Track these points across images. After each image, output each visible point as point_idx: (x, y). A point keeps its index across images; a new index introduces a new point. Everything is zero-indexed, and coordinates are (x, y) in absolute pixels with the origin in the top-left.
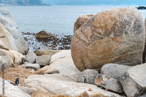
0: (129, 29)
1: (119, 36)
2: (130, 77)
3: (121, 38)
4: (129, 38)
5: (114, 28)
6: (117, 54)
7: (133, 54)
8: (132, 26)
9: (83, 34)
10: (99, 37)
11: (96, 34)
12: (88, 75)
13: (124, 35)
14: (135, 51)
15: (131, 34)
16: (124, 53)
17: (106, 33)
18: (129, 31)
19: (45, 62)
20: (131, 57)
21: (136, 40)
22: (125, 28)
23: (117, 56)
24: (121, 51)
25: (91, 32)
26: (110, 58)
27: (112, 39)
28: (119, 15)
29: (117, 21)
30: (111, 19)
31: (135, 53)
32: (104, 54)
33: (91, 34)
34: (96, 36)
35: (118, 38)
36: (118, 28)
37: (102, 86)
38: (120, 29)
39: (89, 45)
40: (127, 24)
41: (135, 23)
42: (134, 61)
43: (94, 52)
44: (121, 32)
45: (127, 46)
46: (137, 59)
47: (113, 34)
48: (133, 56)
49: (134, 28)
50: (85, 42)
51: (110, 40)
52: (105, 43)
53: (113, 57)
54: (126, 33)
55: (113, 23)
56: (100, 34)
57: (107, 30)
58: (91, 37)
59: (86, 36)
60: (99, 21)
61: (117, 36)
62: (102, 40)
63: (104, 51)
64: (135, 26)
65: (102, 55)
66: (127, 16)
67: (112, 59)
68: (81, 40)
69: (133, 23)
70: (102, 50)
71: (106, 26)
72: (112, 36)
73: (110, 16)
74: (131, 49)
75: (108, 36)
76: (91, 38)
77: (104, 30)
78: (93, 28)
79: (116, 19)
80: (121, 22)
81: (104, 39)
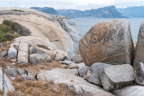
0: (115, 36)
1: (107, 41)
2: (105, 74)
3: (108, 43)
4: (114, 43)
5: (105, 35)
6: (106, 56)
7: (118, 56)
8: (117, 34)
9: (85, 39)
10: (94, 42)
11: (93, 39)
12: (83, 70)
13: (110, 41)
14: (119, 54)
15: (115, 40)
16: (111, 55)
17: (99, 39)
18: (114, 38)
19: (79, 60)
20: (117, 59)
21: (118, 45)
22: (112, 35)
23: (106, 57)
24: (108, 53)
25: (90, 38)
26: (101, 58)
27: (103, 44)
28: (110, 25)
29: (108, 30)
30: (104, 28)
31: (120, 55)
32: (97, 55)
33: (90, 39)
34: (93, 41)
35: (106, 43)
36: (107, 35)
37: (87, 79)
38: (108, 36)
39: (87, 47)
40: (114, 33)
41: (120, 32)
42: (120, 62)
43: (90, 53)
44: (109, 38)
45: (113, 50)
46: (123, 61)
47: (103, 39)
48: (119, 58)
49: (119, 35)
50: (85, 45)
51: (101, 44)
52: (98, 47)
53: (103, 58)
54: (112, 39)
55: (105, 31)
56: (95, 39)
57: (100, 36)
58: (89, 41)
59: (87, 41)
60: (96, 29)
61: (106, 41)
62: (95, 44)
63: (97, 53)
64: (119, 34)
65: (96, 56)
66: (115, 26)
67: (102, 59)
68: (83, 44)
69: (118, 31)
70: (95, 52)
71: (100, 33)
72: (102, 41)
73: (104, 26)
74: (116, 52)
75: (100, 42)
76: (89, 43)
77: (98, 37)
78: (92, 35)
79: (107, 28)
80: (110, 31)
81: (97, 43)
